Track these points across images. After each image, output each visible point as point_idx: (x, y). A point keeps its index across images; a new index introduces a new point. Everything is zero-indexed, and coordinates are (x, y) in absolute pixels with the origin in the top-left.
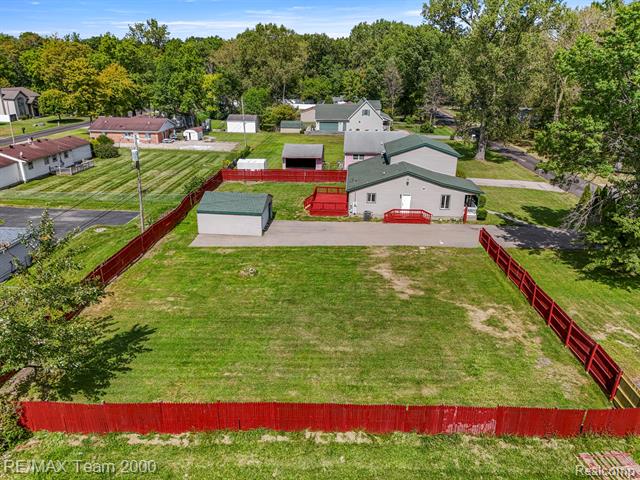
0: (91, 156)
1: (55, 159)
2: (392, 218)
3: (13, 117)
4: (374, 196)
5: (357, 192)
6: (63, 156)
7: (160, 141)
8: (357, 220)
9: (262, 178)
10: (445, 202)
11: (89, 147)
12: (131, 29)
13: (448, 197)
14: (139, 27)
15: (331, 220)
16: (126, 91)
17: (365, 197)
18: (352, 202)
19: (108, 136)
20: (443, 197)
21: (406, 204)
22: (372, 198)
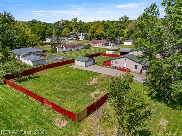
0: (83, 48)
1: (73, 48)
2: (121, 69)
3: (83, 39)
4: (117, 62)
5: (113, 60)
6: (75, 47)
7: (102, 46)
8: (112, 68)
9: (108, 56)
10: (136, 67)
11: (83, 46)
12: (120, 18)
13: (137, 65)
14: (122, 18)
15: (107, 67)
16: (101, 34)
17: (115, 62)
18: (112, 63)
19: (90, 44)
20: (136, 65)
21: (125, 66)
22: (117, 63)
